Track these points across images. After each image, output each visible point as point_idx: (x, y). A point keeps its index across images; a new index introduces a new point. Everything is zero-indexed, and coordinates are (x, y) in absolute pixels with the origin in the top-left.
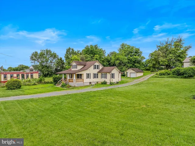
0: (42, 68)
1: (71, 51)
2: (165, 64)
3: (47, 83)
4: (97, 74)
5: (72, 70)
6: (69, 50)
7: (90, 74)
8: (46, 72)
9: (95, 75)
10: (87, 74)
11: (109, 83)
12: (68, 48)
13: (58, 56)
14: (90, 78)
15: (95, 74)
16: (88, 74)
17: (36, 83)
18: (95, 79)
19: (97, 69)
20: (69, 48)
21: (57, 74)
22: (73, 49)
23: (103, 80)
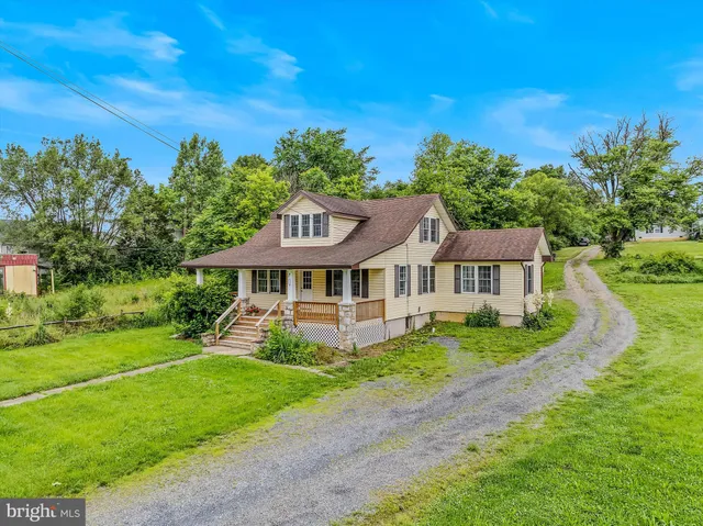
0: (58, 237)
1: (203, 152)
2: (620, 223)
3: (119, 324)
4: (433, 268)
5: (286, 243)
6: (194, 147)
7: (409, 266)
8: (80, 259)
9: (425, 276)
10: (396, 266)
11: (520, 320)
12: (189, 140)
13: (138, 173)
14: (409, 295)
15: (425, 268)
16: (402, 268)
17: (51, 330)
18: (424, 295)
19: (433, 240)
20: (195, 141)
21: (191, 271)
22: (213, 147)
23: (473, 301)
